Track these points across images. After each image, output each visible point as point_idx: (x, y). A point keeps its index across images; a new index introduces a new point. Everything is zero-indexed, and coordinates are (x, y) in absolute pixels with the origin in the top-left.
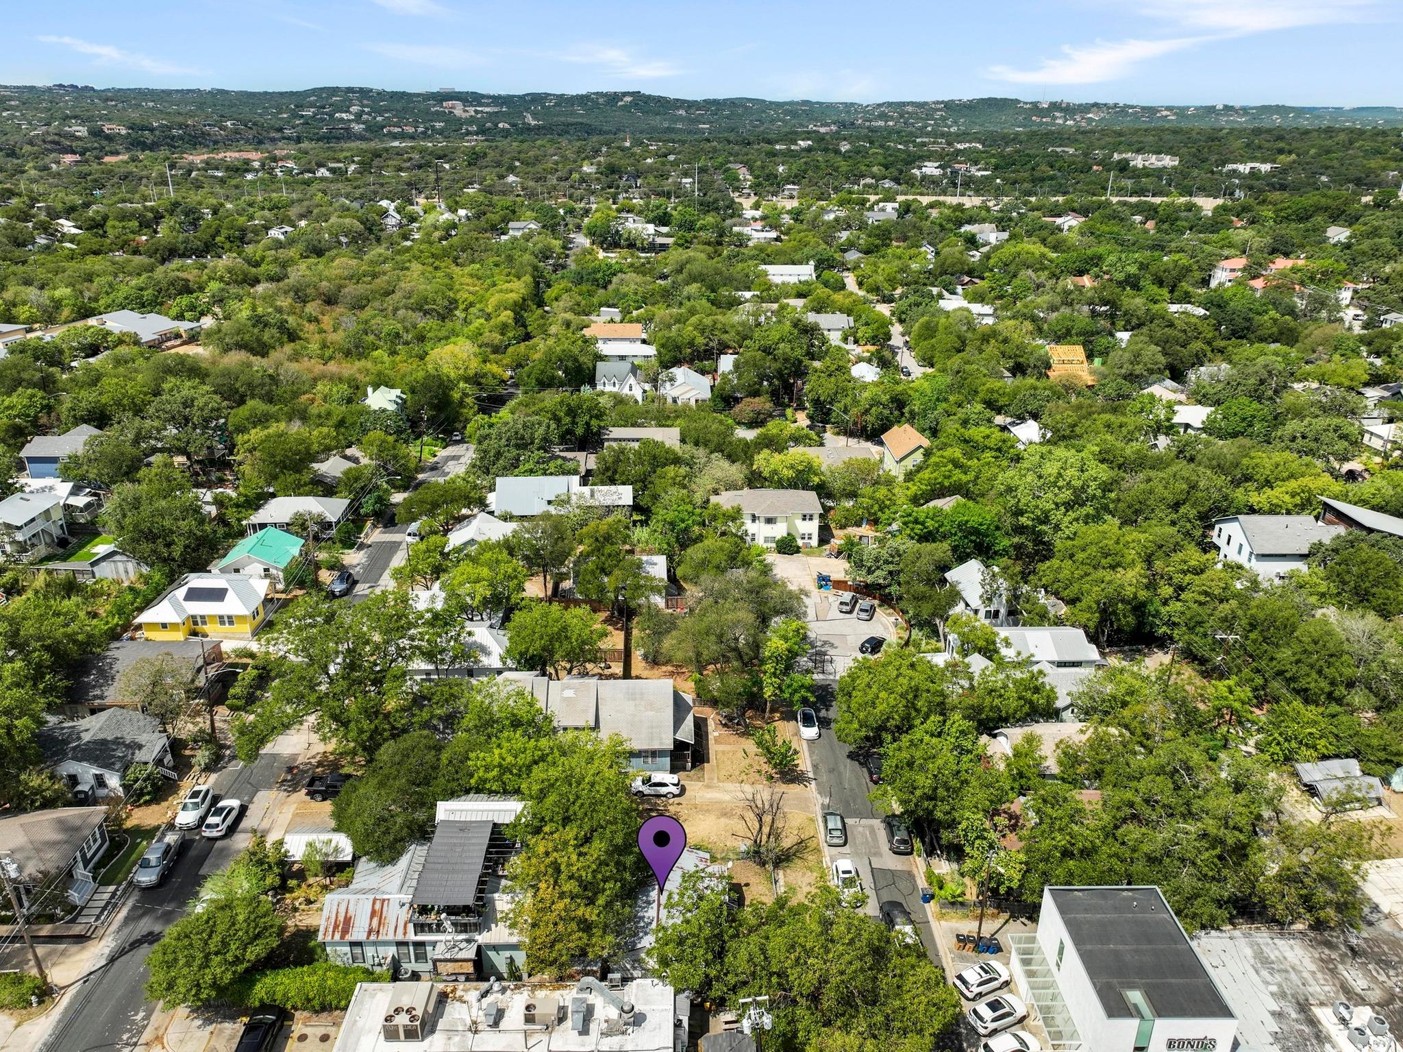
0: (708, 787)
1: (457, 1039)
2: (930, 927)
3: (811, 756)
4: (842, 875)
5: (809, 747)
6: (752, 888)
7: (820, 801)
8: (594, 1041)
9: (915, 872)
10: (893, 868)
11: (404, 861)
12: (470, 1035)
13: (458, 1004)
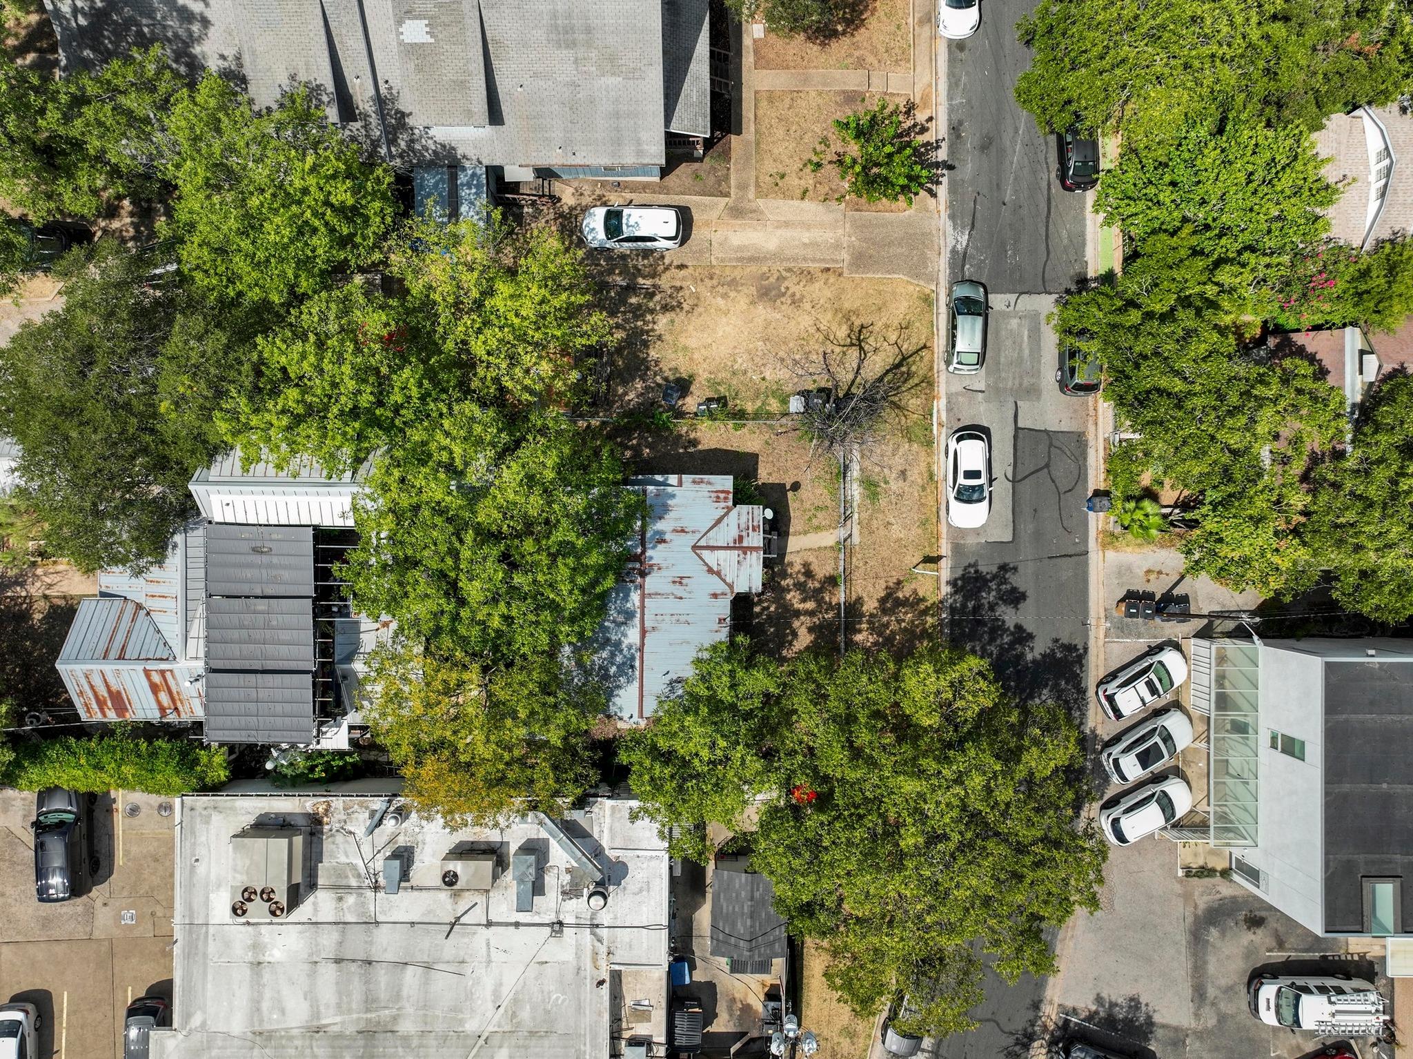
0: (737, 212)
1: (351, 900)
2: (1086, 564)
3: (950, 97)
4: (961, 480)
5: (952, 61)
6: (802, 493)
7: (951, 242)
8: (553, 905)
9: (1090, 437)
10: (1053, 427)
11: (174, 560)
12: (370, 894)
13: (339, 838)
